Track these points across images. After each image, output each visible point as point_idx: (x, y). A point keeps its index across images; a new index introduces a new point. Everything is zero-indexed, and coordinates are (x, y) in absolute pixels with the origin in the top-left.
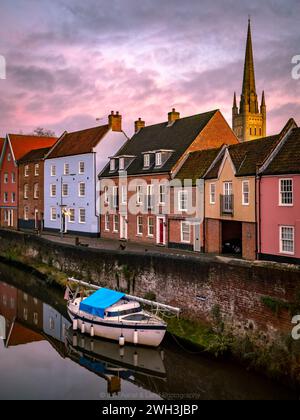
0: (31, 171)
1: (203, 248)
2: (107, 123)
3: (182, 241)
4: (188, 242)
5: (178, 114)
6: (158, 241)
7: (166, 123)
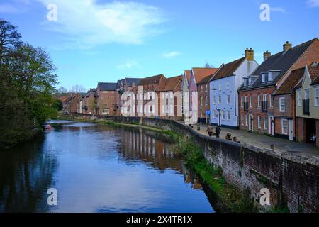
0: (204, 89)
1: (295, 138)
2: (244, 56)
3: (283, 133)
4: (286, 134)
5: (291, 45)
6: (270, 133)
7: (282, 53)
